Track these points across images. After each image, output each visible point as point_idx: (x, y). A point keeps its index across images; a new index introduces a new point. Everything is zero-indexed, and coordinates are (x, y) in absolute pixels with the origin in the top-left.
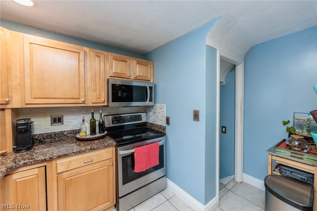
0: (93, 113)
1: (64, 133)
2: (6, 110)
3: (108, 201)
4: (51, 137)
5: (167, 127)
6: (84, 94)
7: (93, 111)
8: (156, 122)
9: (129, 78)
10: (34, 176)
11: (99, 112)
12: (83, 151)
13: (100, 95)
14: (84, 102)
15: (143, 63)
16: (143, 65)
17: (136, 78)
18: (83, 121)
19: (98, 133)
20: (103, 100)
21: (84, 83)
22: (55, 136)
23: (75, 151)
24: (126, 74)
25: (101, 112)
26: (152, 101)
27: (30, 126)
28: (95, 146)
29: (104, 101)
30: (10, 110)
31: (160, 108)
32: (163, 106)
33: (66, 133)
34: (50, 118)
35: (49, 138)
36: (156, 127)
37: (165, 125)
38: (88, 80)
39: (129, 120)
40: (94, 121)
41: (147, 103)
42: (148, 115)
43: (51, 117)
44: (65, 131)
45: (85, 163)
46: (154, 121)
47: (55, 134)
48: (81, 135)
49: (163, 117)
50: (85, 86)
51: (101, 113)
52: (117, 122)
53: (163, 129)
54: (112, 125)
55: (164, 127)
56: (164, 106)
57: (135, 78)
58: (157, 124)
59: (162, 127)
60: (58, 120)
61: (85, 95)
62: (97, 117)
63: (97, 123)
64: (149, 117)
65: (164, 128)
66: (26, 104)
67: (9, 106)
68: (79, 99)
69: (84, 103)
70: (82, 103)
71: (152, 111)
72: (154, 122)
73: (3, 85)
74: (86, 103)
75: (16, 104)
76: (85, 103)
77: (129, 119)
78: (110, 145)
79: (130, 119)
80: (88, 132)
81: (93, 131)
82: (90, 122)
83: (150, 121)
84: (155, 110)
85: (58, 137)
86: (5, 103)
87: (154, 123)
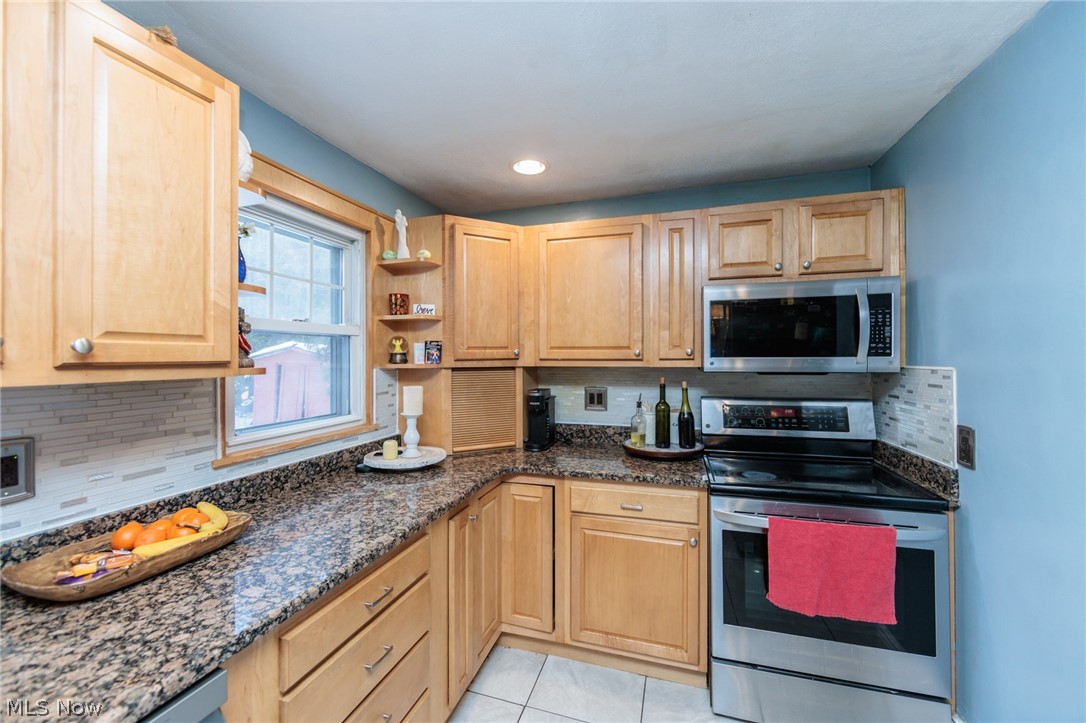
0: (663, 388)
1: (607, 431)
2: (517, 370)
3: (681, 647)
4: (585, 437)
5: (964, 473)
6: (640, 335)
7: (662, 381)
8: (915, 446)
9: (779, 273)
10: (537, 500)
11: (681, 385)
12: (620, 478)
13: (681, 336)
14: (638, 356)
15: (844, 208)
16: (842, 215)
17: (810, 271)
18: (639, 405)
19: (678, 447)
20: (689, 351)
21: (640, 309)
22: (591, 434)
23: (604, 472)
24: (765, 263)
25: (684, 384)
26: (890, 354)
27: (547, 404)
28: (649, 475)
29: (693, 353)
30: (521, 370)
31: (930, 385)
32: (944, 377)
33: (610, 432)
34: (584, 392)
35: (581, 438)
36: (911, 469)
37: (954, 465)
38: (652, 297)
39: (787, 420)
40: (664, 410)
41: (861, 362)
42: (885, 413)
43: (586, 391)
44: (609, 427)
45: (624, 509)
46: (909, 440)
47: (591, 429)
48: (633, 442)
49: (944, 424)
50: (643, 315)
51: (687, 390)
52: (740, 421)
53: (941, 481)
54: (722, 430)
55: (948, 471)
56: (949, 377)
57: (805, 271)
58: (917, 457)
59: (936, 469)
60: (596, 400)
61: (643, 337)
62: (674, 397)
63: (674, 418)
64: (888, 421)
65: (948, 481)
66: (541, 360)
67: (520, 363)
68: (628, 348)
69: (640, 357)
70: (635, 357)
71: (897, 397)
72: (907, 444)
73: (513, 326)
74: (645, 359)
75: (528, 360)
76: (641, 360)
77: (790, 419)
78: (689, 484)
79: (794, 421)
80: (651, 439)
81: (663, 438)
82: (657, 411)
83: (893, 439)
84: (911, 392)
85: (596, 438)
86: (514, 357)
87: (908, 449)
